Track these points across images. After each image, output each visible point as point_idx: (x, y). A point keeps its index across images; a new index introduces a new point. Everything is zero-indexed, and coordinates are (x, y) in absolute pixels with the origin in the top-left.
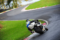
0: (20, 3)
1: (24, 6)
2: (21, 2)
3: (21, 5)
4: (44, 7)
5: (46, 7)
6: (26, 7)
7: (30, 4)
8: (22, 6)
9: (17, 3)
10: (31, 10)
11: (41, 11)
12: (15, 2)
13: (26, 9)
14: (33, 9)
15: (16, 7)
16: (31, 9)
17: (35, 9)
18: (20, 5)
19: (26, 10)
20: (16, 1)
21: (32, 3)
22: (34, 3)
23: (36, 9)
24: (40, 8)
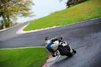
0: (14, 20)
1: (21, 25)
2: (16, 19)
3: (16, 24)
4: (55, 27)
5: (58, 27)
6: (25, 26)
7: (31, 22)
8: (18, 25)
9: (9, 20)
10: (32, 31)
11: (49, 33)
12: (6, 18)
13: (24, 30)
14: (37, 30)
15: (7, 26)
16: (34, 30)
17: (39, 30)
18: (14, 23)
19: (25, 32)
20: (8, 17)
21: (35, 20)
22: (38, 19)
23: (42, 29)
24: (48, 28)
